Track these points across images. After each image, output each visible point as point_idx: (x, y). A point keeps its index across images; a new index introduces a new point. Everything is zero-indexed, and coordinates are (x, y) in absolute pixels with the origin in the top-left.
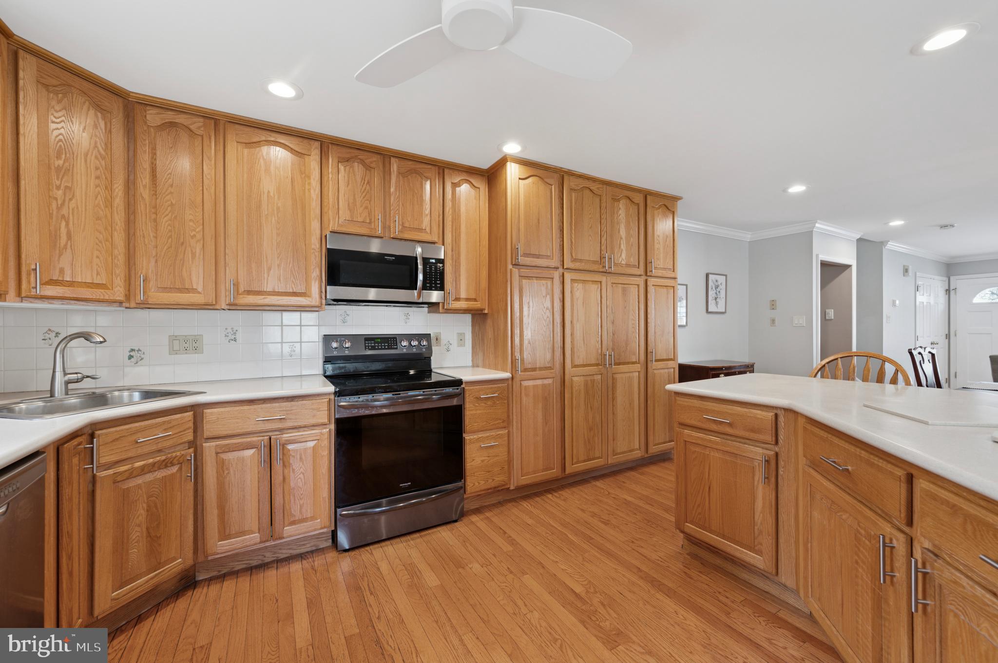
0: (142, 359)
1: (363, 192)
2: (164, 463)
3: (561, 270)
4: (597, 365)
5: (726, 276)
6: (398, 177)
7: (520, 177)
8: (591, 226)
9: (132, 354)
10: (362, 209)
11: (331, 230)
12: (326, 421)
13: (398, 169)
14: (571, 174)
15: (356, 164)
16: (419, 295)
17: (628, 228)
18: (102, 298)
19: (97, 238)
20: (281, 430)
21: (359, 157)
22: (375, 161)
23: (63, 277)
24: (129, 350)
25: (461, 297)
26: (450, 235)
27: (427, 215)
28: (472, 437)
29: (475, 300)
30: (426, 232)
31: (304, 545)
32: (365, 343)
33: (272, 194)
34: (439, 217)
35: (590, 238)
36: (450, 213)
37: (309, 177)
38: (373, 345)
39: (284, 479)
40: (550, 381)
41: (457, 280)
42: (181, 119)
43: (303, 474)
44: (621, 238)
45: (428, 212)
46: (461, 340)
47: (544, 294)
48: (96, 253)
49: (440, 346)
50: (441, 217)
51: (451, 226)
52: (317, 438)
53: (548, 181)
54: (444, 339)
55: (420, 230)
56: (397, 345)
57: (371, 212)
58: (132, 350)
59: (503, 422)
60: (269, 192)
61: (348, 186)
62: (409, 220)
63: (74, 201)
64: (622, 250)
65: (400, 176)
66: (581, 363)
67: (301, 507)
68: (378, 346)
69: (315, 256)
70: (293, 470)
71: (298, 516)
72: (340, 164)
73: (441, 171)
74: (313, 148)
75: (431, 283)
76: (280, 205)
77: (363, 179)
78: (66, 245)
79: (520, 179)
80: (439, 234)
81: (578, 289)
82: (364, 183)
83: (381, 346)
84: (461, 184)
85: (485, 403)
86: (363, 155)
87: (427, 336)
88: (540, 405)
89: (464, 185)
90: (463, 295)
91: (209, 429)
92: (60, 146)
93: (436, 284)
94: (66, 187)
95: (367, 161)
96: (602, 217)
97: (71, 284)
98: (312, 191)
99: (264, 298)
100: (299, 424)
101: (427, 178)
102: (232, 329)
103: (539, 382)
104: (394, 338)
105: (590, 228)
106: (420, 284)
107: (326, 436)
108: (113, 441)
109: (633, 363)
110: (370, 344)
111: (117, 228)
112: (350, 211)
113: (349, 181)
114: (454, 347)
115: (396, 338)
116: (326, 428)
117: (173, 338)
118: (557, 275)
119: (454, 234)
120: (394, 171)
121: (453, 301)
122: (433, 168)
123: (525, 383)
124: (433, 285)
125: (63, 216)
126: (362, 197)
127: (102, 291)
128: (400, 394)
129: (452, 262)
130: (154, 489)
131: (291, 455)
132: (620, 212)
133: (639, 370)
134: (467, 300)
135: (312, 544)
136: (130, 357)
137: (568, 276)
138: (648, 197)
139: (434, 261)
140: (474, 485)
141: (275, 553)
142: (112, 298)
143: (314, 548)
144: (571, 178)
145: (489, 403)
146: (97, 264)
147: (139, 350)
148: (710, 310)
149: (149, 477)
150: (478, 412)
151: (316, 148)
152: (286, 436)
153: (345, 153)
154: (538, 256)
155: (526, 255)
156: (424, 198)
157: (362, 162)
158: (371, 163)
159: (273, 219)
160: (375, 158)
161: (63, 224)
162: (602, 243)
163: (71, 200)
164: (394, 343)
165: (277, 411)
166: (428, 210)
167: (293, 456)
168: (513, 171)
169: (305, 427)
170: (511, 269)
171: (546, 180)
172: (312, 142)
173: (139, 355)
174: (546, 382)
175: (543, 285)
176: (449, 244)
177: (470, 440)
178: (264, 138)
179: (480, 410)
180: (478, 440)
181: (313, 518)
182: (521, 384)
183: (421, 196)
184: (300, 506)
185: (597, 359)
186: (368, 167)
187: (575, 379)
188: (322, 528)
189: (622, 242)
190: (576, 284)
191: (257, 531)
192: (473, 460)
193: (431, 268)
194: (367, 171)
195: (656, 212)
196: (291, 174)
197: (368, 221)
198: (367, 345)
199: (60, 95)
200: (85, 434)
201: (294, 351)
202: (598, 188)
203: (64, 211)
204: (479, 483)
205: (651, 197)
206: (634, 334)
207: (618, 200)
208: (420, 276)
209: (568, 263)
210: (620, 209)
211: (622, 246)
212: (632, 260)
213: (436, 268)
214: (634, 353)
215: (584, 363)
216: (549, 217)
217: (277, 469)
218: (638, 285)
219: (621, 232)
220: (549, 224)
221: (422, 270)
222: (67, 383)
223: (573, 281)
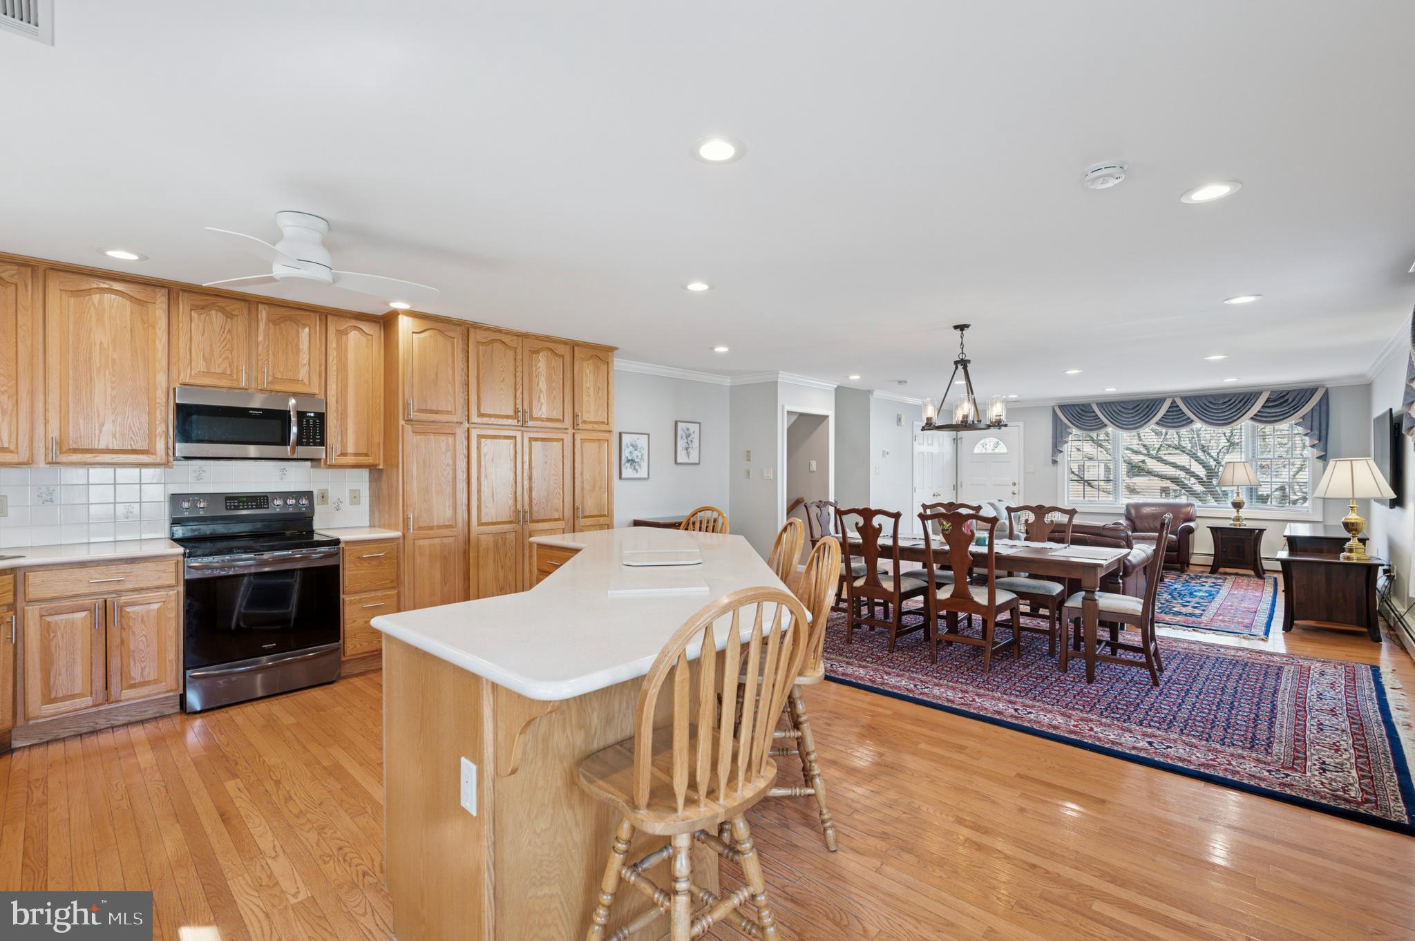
1: (223, 341)
3: (466, 425)
4: (510, 522)
5: (700, 423)
6: (267, 324)
7: (414, 331)
10: (220, 360)
11: (180, 382)
12: (173, 582)
13: (268, 317)
14: (477, 326)
15: (214, 312)
16: (293, 451)
17: (549, 380)
20: (119, 593)
21: (218, 304)
22: (238, 309)
25: (349, 452)
26: (334, 386)
27: (305, 365)
28: (353, 598)
29: (366, 455)
30: (304, 384)
31: (145, 711)
32: (226, 503)
33: (105, 346)
34: (320, 366)
35: (502, 392)
36: (335, 361)
37: (154, 327)
38: (236, 504)
39: (122, 642)
40: (451, 540)
41: (343, 433)
43: (145, 636)
44: (541, 391)
45: (306, 361)
46: (355, 498)
47: (444, 450)
49: (327, 504)
50: (323, 367)
51: (335, 377)
52: (163, 600)
53: (449, 334)
54: (332, 496)
55: (297, 381)
56: (268, 504)
57: (232, 362)
59: (391, 582)
60: (101, 343)
61: (203, 335)
62: (281, 370)
64: (542, 404)
65: (271, 324)
66: (490, 521)
67: (143, 669)
68: (243, 506)
69: (161, 410)
70: (134, 633)
71: (138, 679)
72: (193, 312)
73: (324, 318)
74: (159, 295)
75: (308, 438)
76: (115, 356)
77: (223, 328)
79: (413, 332)
80: (320, 384)
81: (486, 445)
82: (224, 332)
83: (248, 505)
84: (349, 331)
85: (369, 563)
87: (309, 495)
88: (438, 565)
89: (353, 332)
90: (350, 450)
91: (32, 592)
93: (314, 438)
95: (228, 309)
96: (517, 370)
98: (158, 342)
99: (95, 456)
100: (141, 586)
101: (305, 326)
102: (47, 488)
103: (437, 541)
104: (264, 497)
105: (502, 381)
106: (293, 437)
107: (174, 598)
109: (556, 520)
110: (232, 504)
112: (206, 362)
113: (204, 331)
114: (346, 506)
115: (267, 497)
116: (173, 590)
118: (460, 431)
119: (339, 384)
120: (262, 319)
121: (338, 456)
122: (313, 314)
123: (419, 543)
124: (311, 441)
126: (221, 347)
128: (263, 554)
129: (338, 415)
131: (130, 617)
132: (540, 364)
133: (563, 527)
134: (356, 455)
135: (155, 711)
137: (474, 433)
138: (576, 348)
139: (312, 415)
140: (355, 646)
141: (109, 720)
143: (158, 715)
144: (478, 331)
145: (374, 563)
148: (678, 461)
150: (360, 572)
151: (163, 295)
152: (124, 599)
153: (199, 300)
154: (437, 412)
155: (420, 411)
156: (301, 347)
157: (222, 310)
158: (233, 310)
159: (108, 371)
160: (238, 305)
162: (518, 397)
164: (264, 502)
165: (113, 573)
166: (307, 359)
167: (134, 619)
168: (405, 325)
169: (148, 589)
170: (403, 426)
171: (447, 333)
172: (158, 290)
174: (446, 541)
175: (443, 441)
176: (333, 396)
177: (351, 601)
178: (95, 286)
179: (363, 570)
180: (360, 601)
181: (156, 681)
182: (414, 543)
183: (298, 345)
184: (142, 668)
185: (510, 517)
186: (229, 315)
187: (482, 537)
188: (167, 692)
189: (542, 395)
190: (484, 440)
191: (89, 694)
192: (354, 621)
193: (308, 422)
194: (228, 319)
195: (585, 364)
196: (131, 323)
197: (229, 372)
198: (228, 504)
201: (131, 512)
202: (512, 340)
204: (361, 645)
205: (579, 348)
206: (556, 490)
207: (538, 352)
208: (294, 430)
209: (475, 419)
210: (539, 361)
211: (542, 400)
212: (554, 413)
213: (315, 422)
214: (557, 510)
215: (494, 520)
216: (450, 371)
217: (114, 631)
218: (563, 440)
219: (541, 385)
220: (451, 378)
221: (296, 424)
223: (480, 436)
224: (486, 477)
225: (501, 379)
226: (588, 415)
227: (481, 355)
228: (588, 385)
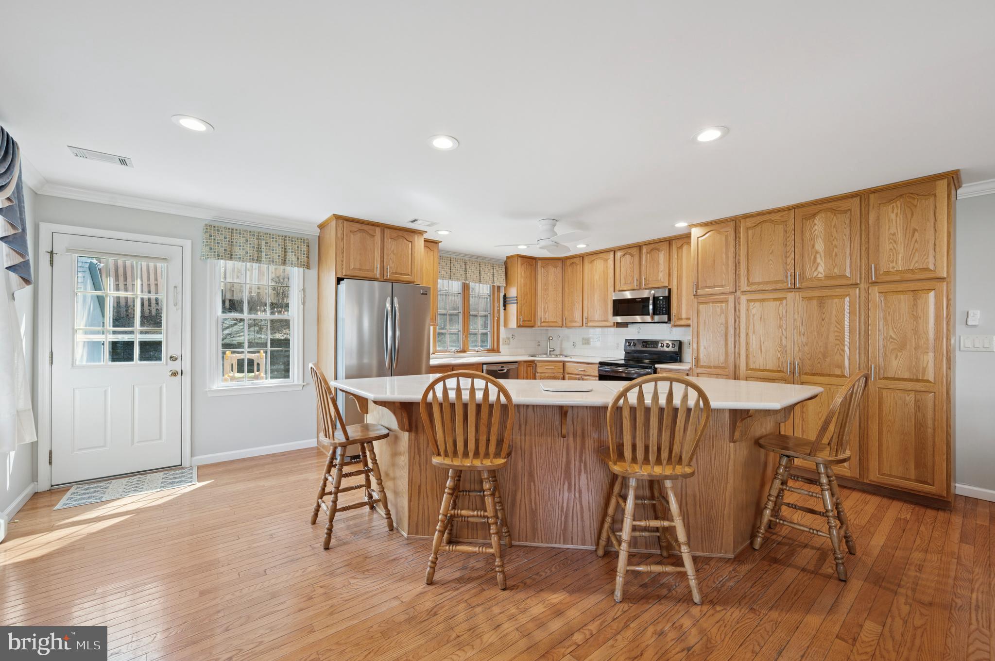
1: (631, 267)
3: (737, 294)
4: (779, 371)
6: (647, 255)
7: (700, 236)
8: (772, 252)
10: (630, 276)
11: (617, 290)
13: (647, 251)
14: (746, 217)
15: (628, 255)
16: (652, 318)
17: (830, 239)
18: (555, 326)
19: (554, 307)
20: (584, 375)
21: (628, 252)
22: (635, 251)
23: (545, 320)
24: (572, 342)
25: (682, 318)
27: (662, 271)
30: (662, 281)
32: (642, 344)
34: (669, 270)
35: (771, 262)
37: (609, 269)
38: (646, 345)
41: (680, 306)
42: (574, 260)
44: (817, 252)
47: (719, 314)
48: (554, 312)
53: (723, 230)
55: (656, 281)
56: (658, 346)
57: (634, 277)
60: (597, 279)
61: (624, 267)
62: (652, 277)
63: (549, 297)
64: (818, 264)
66: (759, 368)
69: (610, 302)
72: (621, 258)
73: (671, 243)
75: (659, 311)
76: (600, 283)
77: (631, 262)
81: (754, 307)
82: (631, 264)
83: (649, 346)
84: (684, 246)
86: (630, 251)
87: (680, 342)
90: (684, 316)
91: (568, 370)
92: (546, 282)
93: (662, 311)
94: (547, 294)
95: (632, 252)
96: (788, 240)
97: (548, 322)
98: (611, 273)
99: (595, 323)
101: (662, 250)
102: (599, 335)
104: (657, 342)
105: (771, 254)
106: (651, 311)
108: (540, 367)
110: (644, 345)
111: (560, 303)
112: (626, 279)
113: (625, 265)
117: (583, 339)
118: (731, 298)
119: (679, 278)
120: (644, 253)
121: (678, 320)
122: (665, 243)
126: (629, 271)
127: (555, 323)
129: (677, 296)
132: (816, 227)
134: (686, 319)
136: (573, 345)
137: (744, 299)
138: (872, 196)
139: (662, 298)
142: (558, 326)
144: (747, 219)
146: (554, 315)
147: (575, 343)
151: (612, 254)
153: (622, 252)
154: (714, 287)
155: (702, 288)
156: (660, 262)
157: (630, 254)
159: (598, 290)
160: (635, 249)
164: (656, 345)
166: (663, 268)
168: (694, 234)
169: (590, 375)
170: (692, 299)
171: (721, 230)
172: (611, 252)
173: (575, 345)
175: (718, 307)
176: (675, 286)
178: (596, 258)
182: (697, 375)
183: (658, 261)
185: (779, 367)
186: (632, 255)
189: (818, 256)
190: (753, 303)
193: (659, 302)
194: (633, 257)
196: (604, 269)
197: (632, 283)
199: (546, 268)
202: (782, 216)
203: (547, 301)
207: (814, 216)
208: (651, 307)
209: (744, 287)
210: (815, 224)
211: (819, 260)
212: (836, 270)
213: (663, 302)
215: (762, 368)
216: (724, 256)
219: (817, 246)
220: (724, 261)
221: (652, 304)
222: (550, 351)
223: (749, 301)
224: (754, 332)
225: (770, 251)
226: (892, 264)
227: (750, 237)
228: (893, 231)
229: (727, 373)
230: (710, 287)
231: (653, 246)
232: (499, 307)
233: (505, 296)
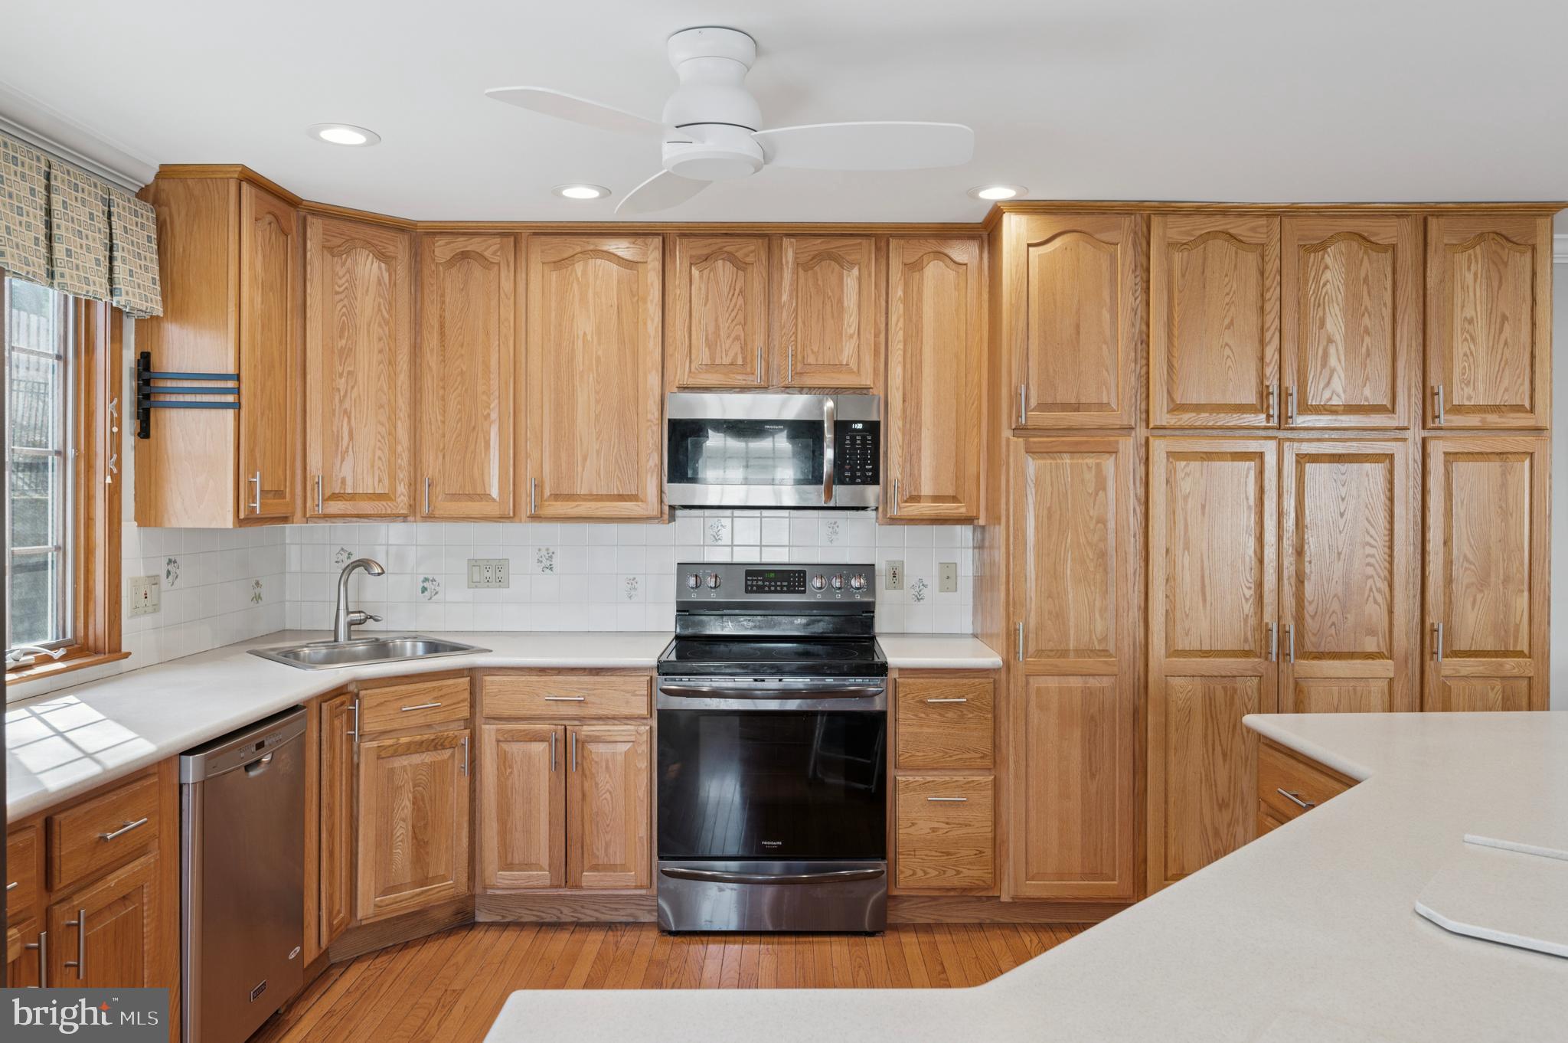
0: (437, 593)
1: (733, 310)
2: (433, 744)
3: (1141, 432)
4: (1246, 654)
6: (795, 272)
7: (1029, 242)
8: (1232, 323)
9: (425, 585)
10: (729, 341)
11: (677, 385)
12: (644, 712)
13: (796, 258)
14: (1167, 210)
15: (720, 262)
16: (829, 494)
17: (1354, 311)
18: (384, 512)
19: (379, 433)
20: (582, 719)
21: (725, 249)
22: (752, 252)
23: (345, 489)
24: (422, 579)
25: (922, 494)
26: (899, 370)
27: (851, 336)
28: (911, 779)
29: (954, 499)
30: (851, 372)
31: (616, 909)
32: (747, 580)
33: (589, 338)
34: (876, 336)
35: (1227, 352)
36: (901, 324)
37: (645, 301)
38: (760, 583)
39: (584, 796)
40: (1106, 682)
41: (912, 457)
42: (474, 245)
43: (610, 793)
44: (1330, 341)
45: (853, 329)
46: (948, 576)
48: (379, 453)
49: (902, 588)
50: (882, 336)
51: (901, 353)
52: (633, 738)
53: (1105, 237)
54: (910, 576)
55: (838, 367)
56: (804, 586)
57: (746, 344)
58: (426, 580)
59: (981, 758)
60: (585, 333)
61: (705, 305)
62: (815, 349)
63: (356, 389)
64: (1333, 371)
65: (800, 269)
66: (1196, 646)
67: (607, 845)
68: (769, 587)
69: (653, 432)
70: (597, 784)
71: (602, 859)
72: (693, 268)
73: (883, 244)
74: (651, 248)
75: (853, 470)
76: (600, 353)
77: (732, 287)
78: (347, 448)
79: (1029, 245)
80: (876, 370)
81: (1188, 475)
82: (733, 295)
83: (776, 586)
84: (925, 263)
85: (940, 715)
86: (731, 245)
87: (867, 570)
88: (1077, 734)
89: (931, 264)
90: (926, 490)
91: (490, 703)
92: (344, 321)
93: (863, 470)
94: (349, 373)
95: (739, 254)
96: (1268, 296)
97: (353, 497)
98: (649, 322)
99: (577, 506)
100: (605, 712)
101: (852, 264)
102: (547, 550)
103: (1075, 682)
104: (799, 572)
105: (1228, 327)
106: (827, 467)
107: (645, 738)
108: (378, 705)
109: (1368, 656)
110: (755, 583)
111: (402, 415)
112: (709, 348)
113: (707, 297)
114: (932, 591)
115: (804, 572)
116: (645, 725)
117: (474, 563)
118: (1128, 446)
119: (908, 366)
120: (787, 262)
121: (906, 502)
122: (864, 242)
123: (1036, 682)
124: (858, 474)
125: (345, 411)
126: (730, 321)
127: (384, 503)
128: (763, 680)
129: (904, 426)
130: (420, 776)
131: (593, 760)
132: (1328, 275)
133: (1392, 675)
134: (937, 498)
135: (629, 911)
136: (424, 590)
137: (1159, 448)
138: (1433, 223)
139: (860, 426)
140: (914, 873)
141: (575, 911)
142: (394, 512)
143: (631, 920)
144: (1170, 219)
145: (950, 715)
146: (379, 468)
147: (433, 580)
149: (416, 759)
150: (926, 730)
151: (655, 248)
152: (587, 730)
153: (701, 247)
154: (1077, 407)
155: (1043, 407)
156: (846, 304)
157: (731, 258)
158: (747, 255)
159: (591, 376)
160: (753, 245)
161: (346, 420)
162: (1267, 359)
163: (353, 388)
164: (799, 582)
165: (574, 688)
166: (855, 326)
167: (596, 762)
168: (1015, 229)
169: (614, 718)
170: (1008, 440)
171: (1097, 236)
172: (649, 240)
173: (433, 587)
174: (1093, 682)
175: (1089, 468)
176: (898, 389)
177: (908, 783)
178: (579, 249)
179: (929, 727)
180: (925, 786)
181: (624, 868)
182: (1027, 683)
183: (840, 301)
184: (606, 843)
185: (1246, 640)
186: (740, 265)
187: (1176, 682)
188: (636, 888)
189: (1332, 350)
190: (1183, 463)
191: (548, 869)
192: (913, 824)
193: (853, 440)
194: (740, 272)
195: (1461, 258)
196: (618, 299)
197: (740, 362)
198: (749, 583)
199: (344, 256)
200: (348, 693)
201: (635, 589)
202: (1253, 229)
203: (347, 405)
204: (926, 873)
205: (1442, 220)
206: (1370, 582)
207: (1322, 246)
208: (829, 454)
209: (1160, 416)
210: (1326, 267)
211: (1333, 361)
212: (1367, 392)
213: (864, 439)
214: (1372, 632)
215: (1206, 648)
216: (1106, 315)
217: (574, 778)
218: (1391, 457)
219: (1329, 325)
220: (1108, 332)
221: (832, 445)
222: (351, 624)
223: (1173, 456)
224: (1186, 547)
225: (1227, 321)
226: (1468, 390)
227: (1177, 273)
228: (1469, 312)
229: (1116, 670)
230: (1065, 407)
231: (818, 245)
232: (117, 421)
233: (145, 361)
